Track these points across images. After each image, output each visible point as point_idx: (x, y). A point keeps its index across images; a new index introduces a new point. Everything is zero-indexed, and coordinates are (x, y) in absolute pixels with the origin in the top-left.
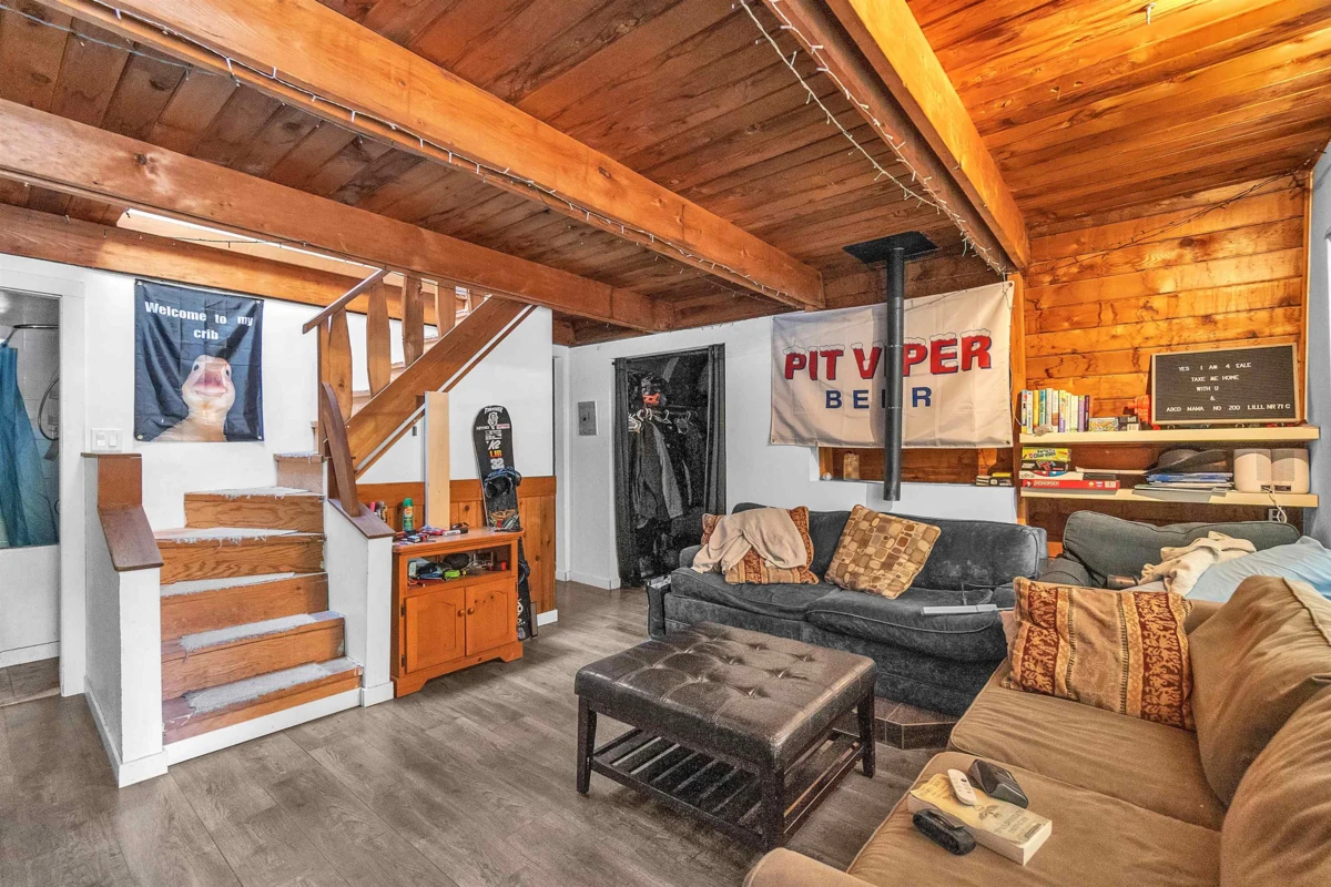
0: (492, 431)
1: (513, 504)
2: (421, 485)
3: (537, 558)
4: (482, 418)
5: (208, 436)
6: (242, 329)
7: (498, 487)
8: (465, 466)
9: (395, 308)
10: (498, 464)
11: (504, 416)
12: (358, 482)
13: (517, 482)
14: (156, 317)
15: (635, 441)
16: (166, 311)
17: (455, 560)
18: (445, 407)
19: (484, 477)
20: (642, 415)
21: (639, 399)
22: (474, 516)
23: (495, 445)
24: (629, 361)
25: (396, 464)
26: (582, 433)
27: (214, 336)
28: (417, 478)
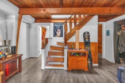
0: (86, 35)
1: (90, 46)
2: (75, 42)
3: (94, 55)
4: (84, 33)
5: (58, 36)
6: (61, 26)
7: (86, 43)
8: (82, 40)
9: (73, 21)
10: (87, 40)
11: (88, 33)
12: (68, 42)
13: (90, 43)
14: (55, 26)
15: (119, 37)
16: (55, 25)
17: (79, 53)
18: (79, 32)
19: (84, 42)
20: (122, 32)
21: (121, 28)
22: (83, 47)
23: (87, 37)
24: (117, 22)
25: (72, 40)
26: (107, 35)
27: (59, 27)
28: (75, 41)
